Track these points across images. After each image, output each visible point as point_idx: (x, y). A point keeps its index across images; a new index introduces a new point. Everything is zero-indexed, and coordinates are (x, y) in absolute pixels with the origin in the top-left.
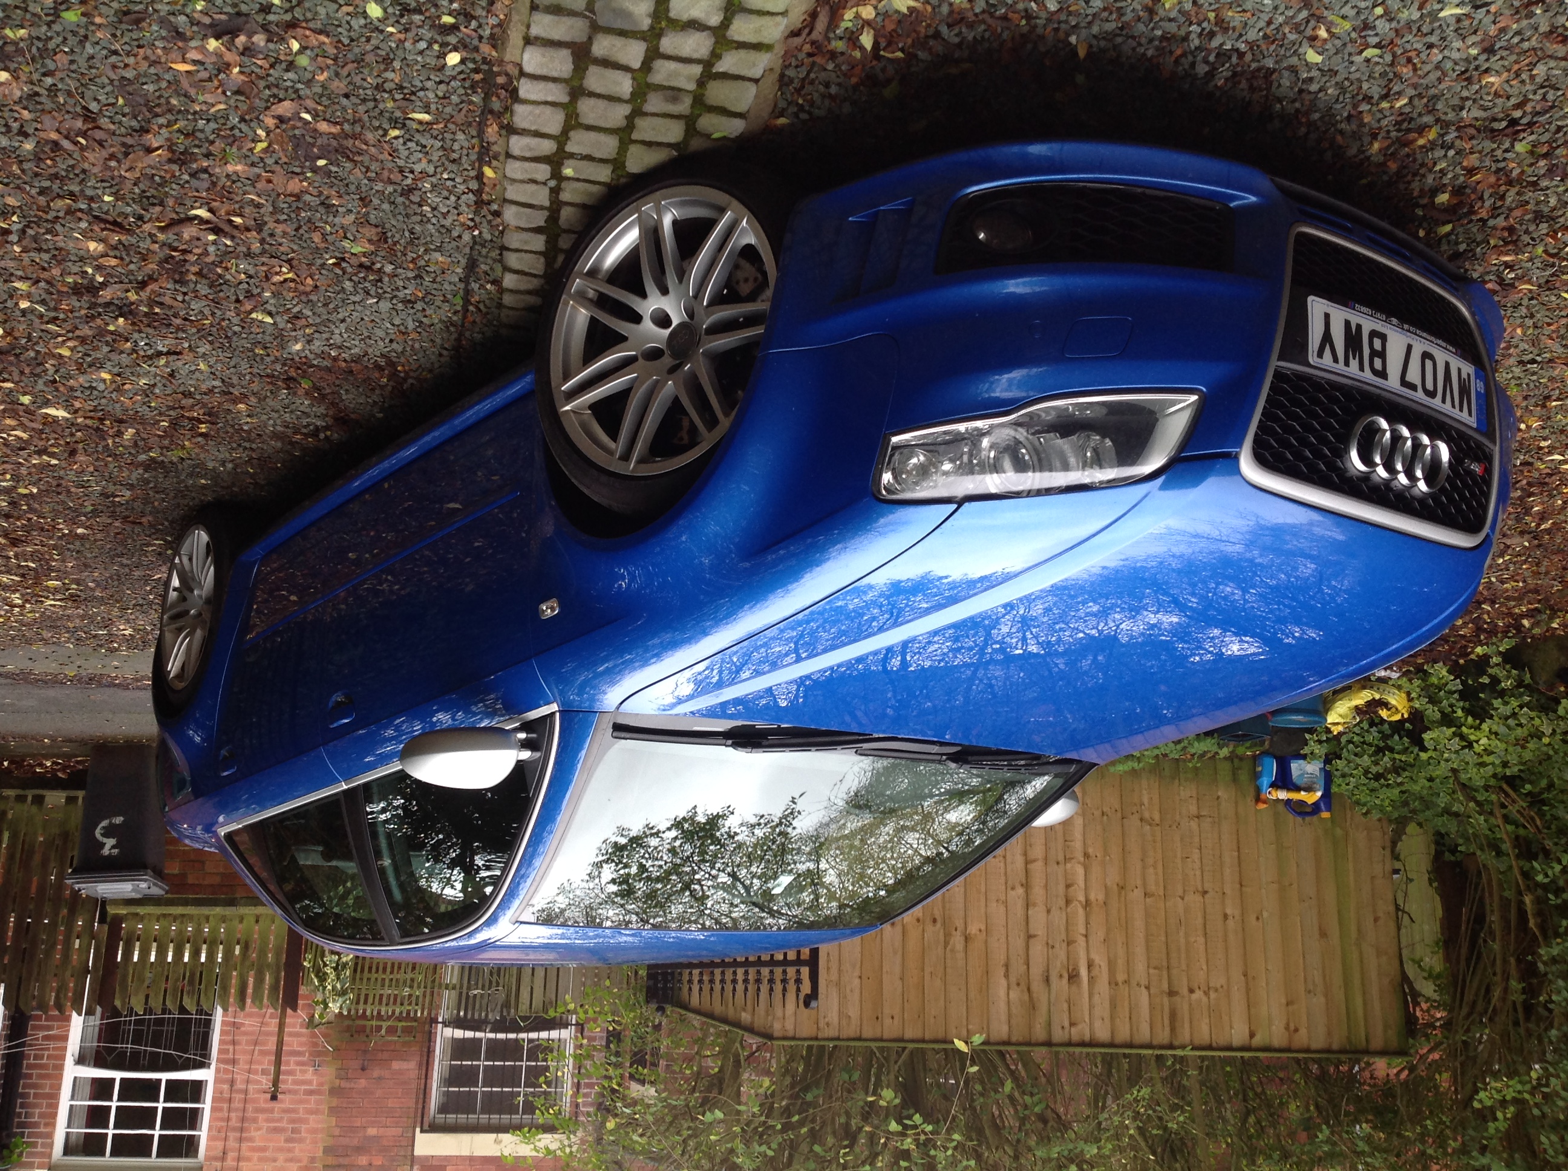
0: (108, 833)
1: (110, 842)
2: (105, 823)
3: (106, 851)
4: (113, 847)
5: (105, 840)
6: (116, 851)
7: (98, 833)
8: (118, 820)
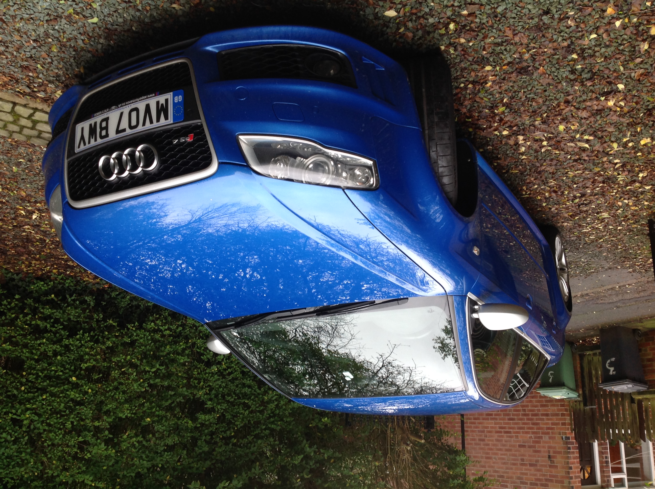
0: (611, 365)
1: (612, 369)
2: (609, 361)
3: (611, 373)
4: (613, 371)
5: (610, 368)
6: (614, 373)
7: (607, 365)
8: (613, 359)
